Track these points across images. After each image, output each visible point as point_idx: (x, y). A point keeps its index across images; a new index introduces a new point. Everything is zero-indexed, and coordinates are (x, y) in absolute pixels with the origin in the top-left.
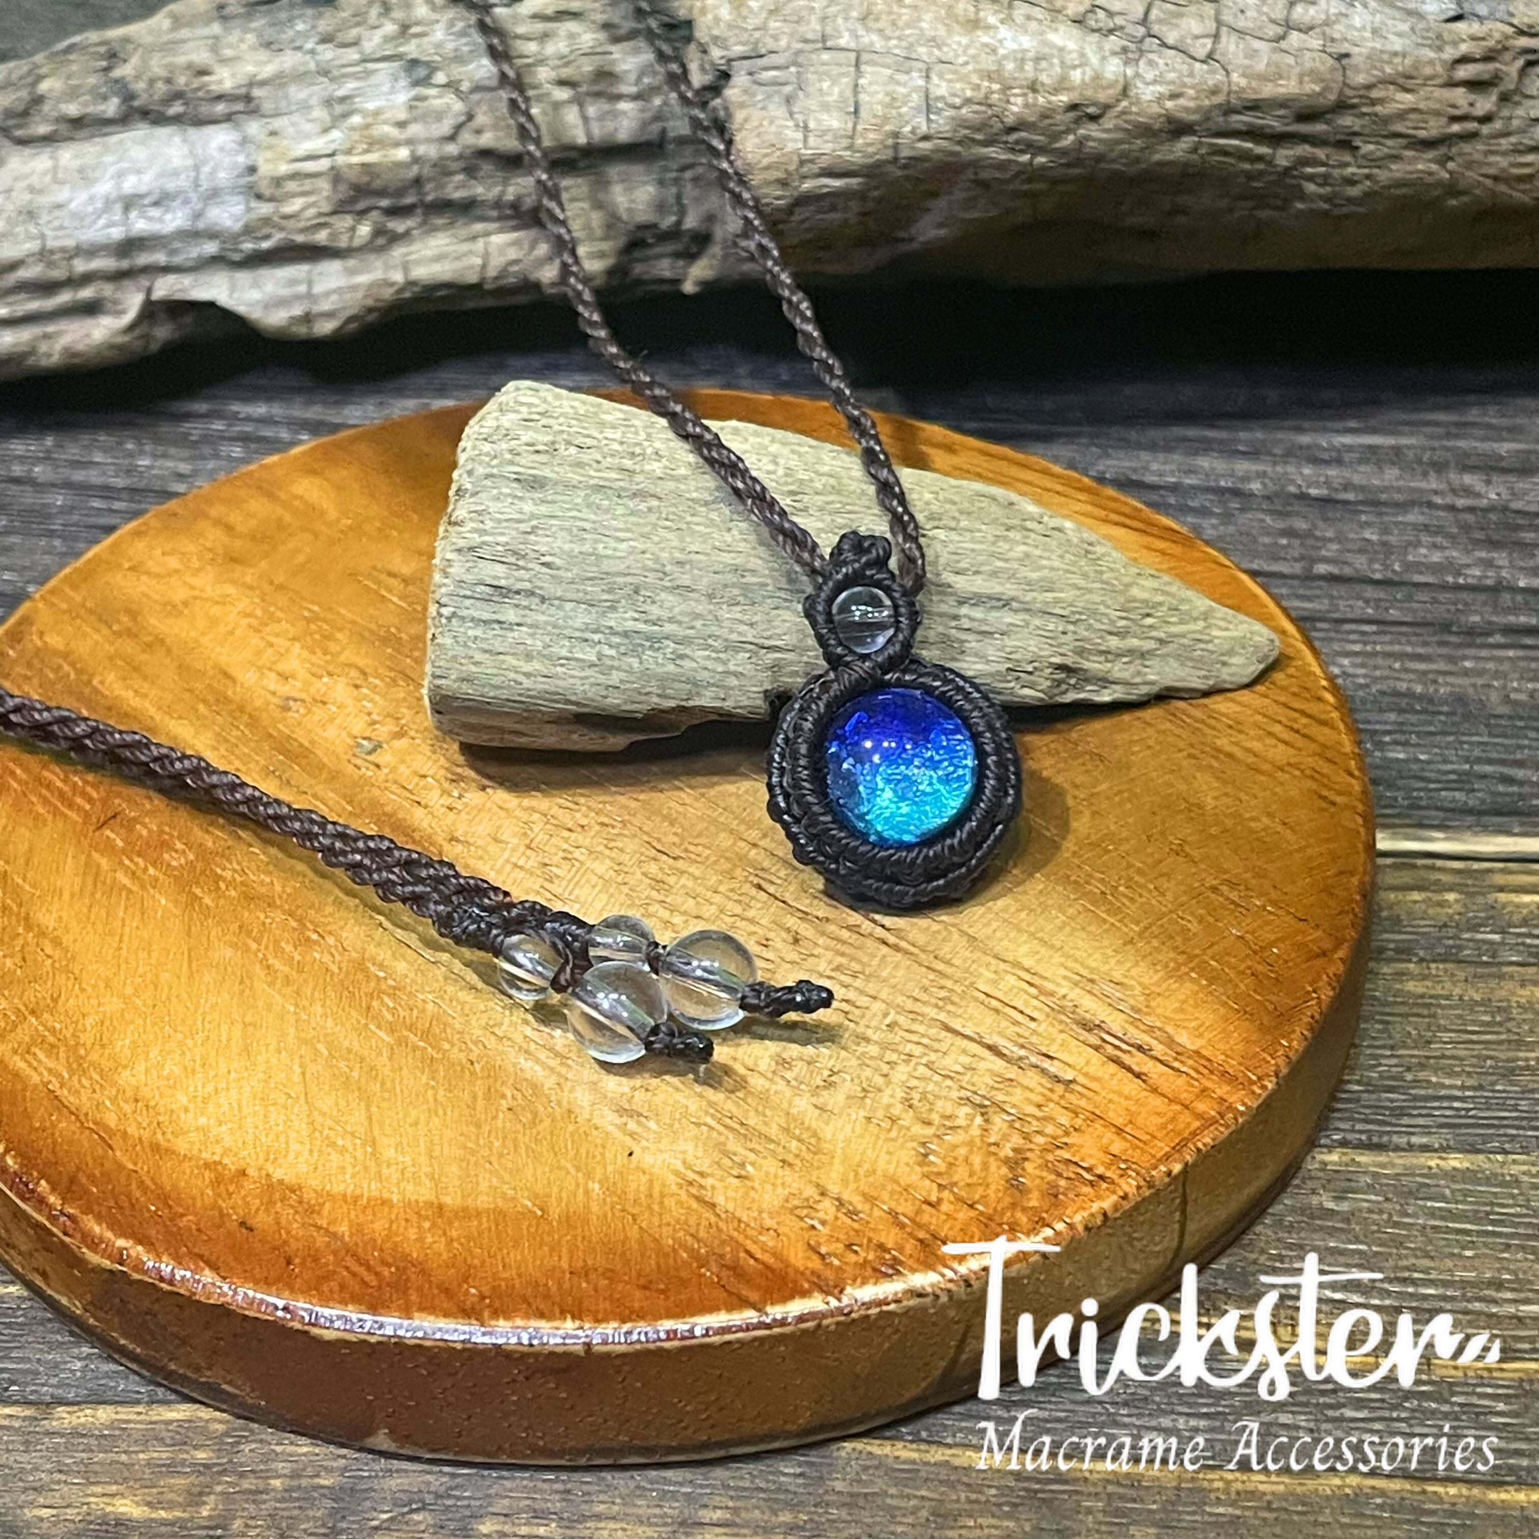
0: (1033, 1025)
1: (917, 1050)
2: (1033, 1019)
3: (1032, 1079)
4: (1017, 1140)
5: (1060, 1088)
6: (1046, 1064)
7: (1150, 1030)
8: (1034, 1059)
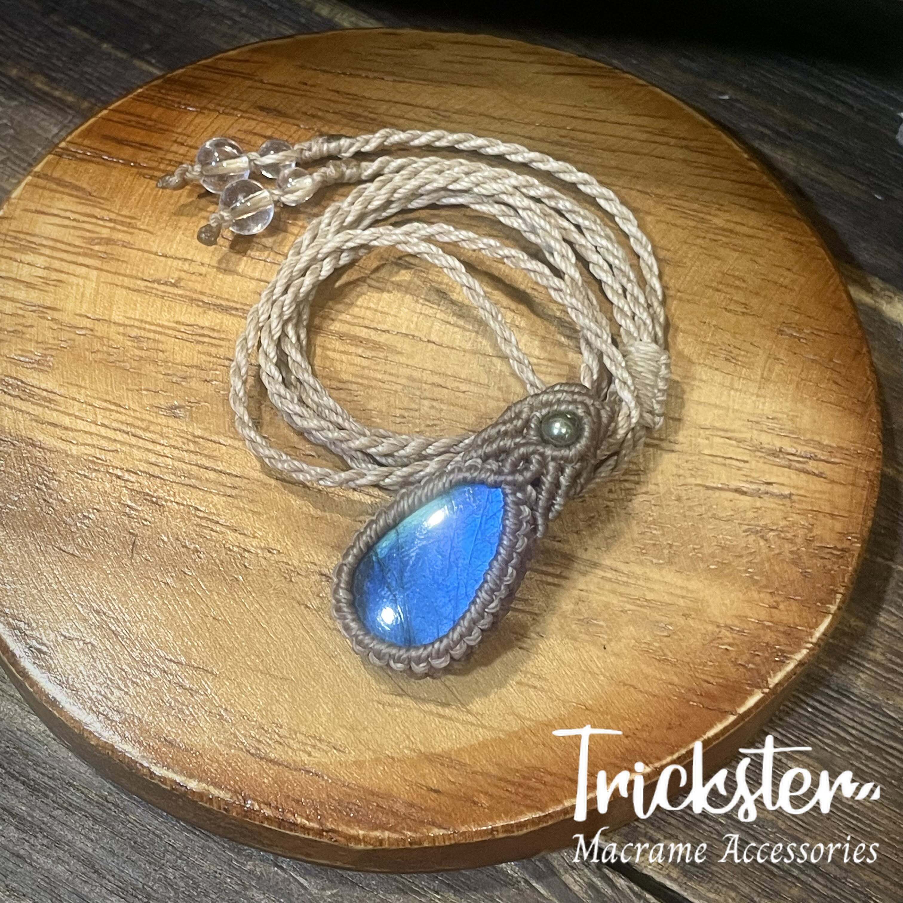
0: (747, 465)
1: (702, 510)
2: (746, 462)
3: (768, 503)
4: (788, 546)
5: (787, 502)
6: (770, 488)
7: (807, 442)
8: (763, 488)
